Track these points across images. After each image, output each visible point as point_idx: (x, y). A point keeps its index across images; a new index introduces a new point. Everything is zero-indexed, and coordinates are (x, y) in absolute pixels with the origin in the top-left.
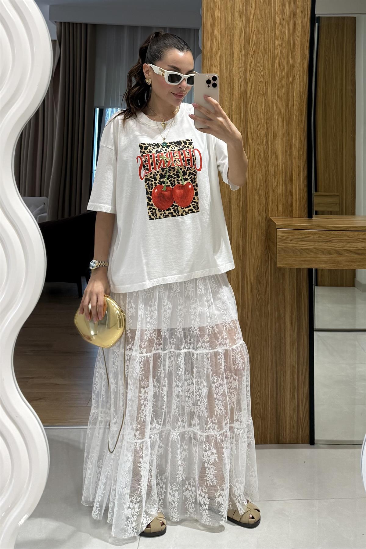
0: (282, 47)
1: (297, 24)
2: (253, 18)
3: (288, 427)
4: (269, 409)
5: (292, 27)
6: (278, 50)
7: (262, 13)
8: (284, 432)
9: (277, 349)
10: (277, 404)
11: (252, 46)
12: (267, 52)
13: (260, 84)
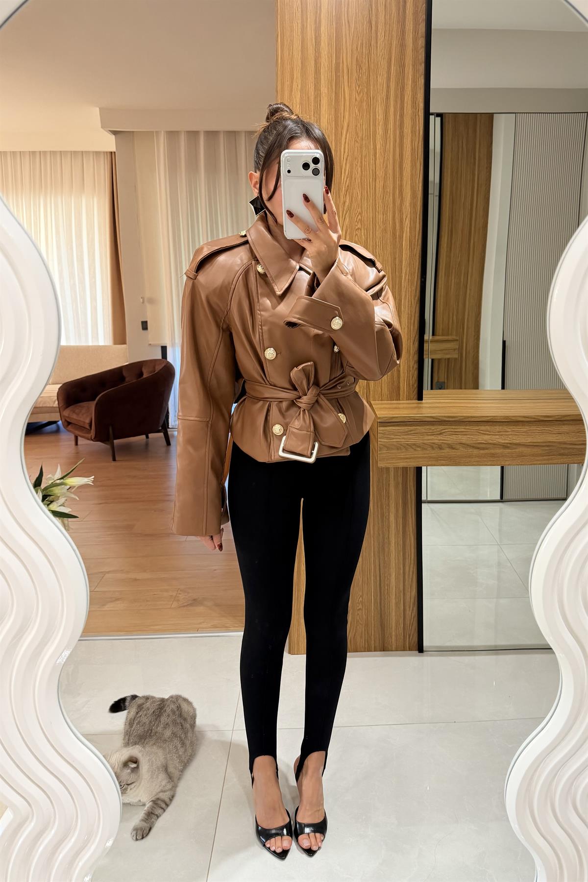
0: (385, 179)
1: (405, 146)
2: (346, 138)
3: (393, 633)
4: (373, 614)
5: (398, 150)
6: (380, 184)
7: (358, 130)
8: (390, 639)
9: (380, 549)
10: (381, 609)
11: (345, 179)
12: (366, 187)
13: (357, 232)
